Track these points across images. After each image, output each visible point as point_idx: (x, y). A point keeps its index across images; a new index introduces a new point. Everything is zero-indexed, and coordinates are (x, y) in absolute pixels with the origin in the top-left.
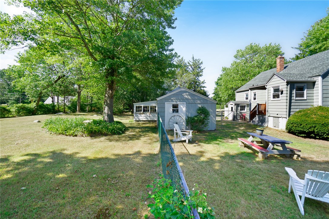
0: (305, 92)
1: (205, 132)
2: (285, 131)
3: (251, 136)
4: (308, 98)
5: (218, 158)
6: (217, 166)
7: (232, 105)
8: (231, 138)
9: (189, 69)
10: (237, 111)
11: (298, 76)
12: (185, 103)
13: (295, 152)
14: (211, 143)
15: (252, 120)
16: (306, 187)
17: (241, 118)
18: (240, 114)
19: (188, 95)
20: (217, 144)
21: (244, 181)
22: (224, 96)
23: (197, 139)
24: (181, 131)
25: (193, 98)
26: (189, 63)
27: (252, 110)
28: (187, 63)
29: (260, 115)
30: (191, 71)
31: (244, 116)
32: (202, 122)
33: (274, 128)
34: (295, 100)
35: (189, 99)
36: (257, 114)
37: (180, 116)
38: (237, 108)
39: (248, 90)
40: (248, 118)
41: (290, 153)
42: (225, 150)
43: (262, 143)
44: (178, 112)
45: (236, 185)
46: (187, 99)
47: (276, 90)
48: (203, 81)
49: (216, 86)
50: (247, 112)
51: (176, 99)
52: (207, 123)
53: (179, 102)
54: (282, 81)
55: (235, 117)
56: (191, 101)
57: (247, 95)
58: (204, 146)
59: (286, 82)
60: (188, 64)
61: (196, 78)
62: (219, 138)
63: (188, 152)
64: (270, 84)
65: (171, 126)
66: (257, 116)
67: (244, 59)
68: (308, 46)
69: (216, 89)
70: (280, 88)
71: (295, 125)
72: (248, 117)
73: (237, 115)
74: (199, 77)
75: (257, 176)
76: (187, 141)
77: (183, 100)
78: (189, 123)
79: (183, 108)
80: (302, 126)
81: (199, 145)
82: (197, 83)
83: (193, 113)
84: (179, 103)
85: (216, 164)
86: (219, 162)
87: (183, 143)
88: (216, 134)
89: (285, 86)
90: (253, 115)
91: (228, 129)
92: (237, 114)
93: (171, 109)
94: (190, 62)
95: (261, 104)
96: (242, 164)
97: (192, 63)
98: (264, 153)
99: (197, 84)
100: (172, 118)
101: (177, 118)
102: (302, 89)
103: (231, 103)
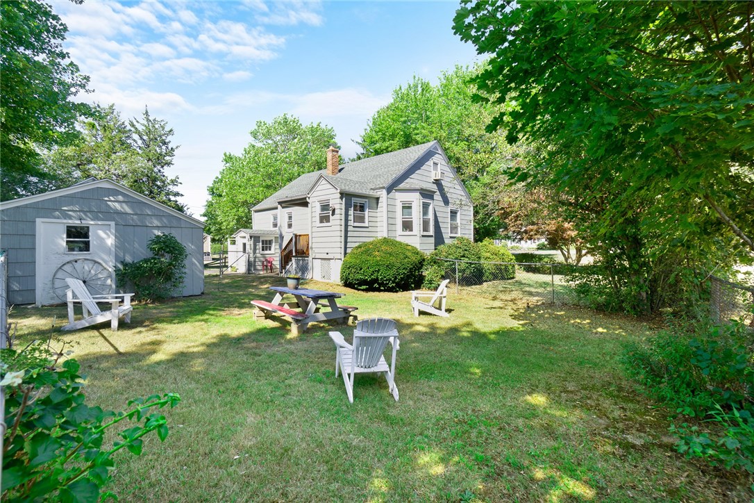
0: (366, 213)
1: (173, 299)
2: (340, 283)
3: (278, 294)
4: (371, 224)
5: (201, 349)
6: (198, 365)
7: (245, 237)
8: (239, 307)
9: (134, 140)
10: (254, 253)
11: (357, 185)
12: (113, 224)
13: (350, 312)
14: (187, 322)
15: (285, 269)
16: (355, 352)
17: (265, 267)
18: (262, 259)
19: (124, 202)
20: (203, 320)
21: (257, 379)
22: (227, 219)
23: (147, 317)
24: (94, 298)
25: (139, 212)
26: (133, 125)
27: (284, 247)
28: (127, 123)
29: (300, 257)
30: (140, 148)
31: (269, 262)
32: (167, 274)
33: (323, 280)
34: (354, 227)
35: (126, 214)
36: (294, 254)
37: (96, 262)
38: (255, 246)
39: (276, 208)
40: (278, 267)
41: (343, 315)
42: (223, 329)
43: (299, 307)
44: (88, 250)
45: (240, 391)
46: (117, 212)
47: (325, 207)
48: (174, 178)
49: (210, 198)
50: (275, 254)
51: (79, 211)
52: (180, 277)
53: (92, 220)
54: (334, 191)
55: (250, 265)
56: (133, 220)
57: (275, 218)
58: (166, 329)
59: (341, 193)
60: (129, 127)
61: (156, 170)
62: (210, 309)
63: (116, 349)
64: (315, 194)
65: (59, 292)
66: (293, 259)
67: (270, 142)
68: (373, 143)
69: (210, 205)
70: (330, 204)
71: (353, 271)
72: (277, 263)
73: (255, 261)
74: (162, 167)
75: (285, 365)
76: (115, 324)
77: (107, 214)
78: (126, 279)
79: (104, 237)
80: (363, 270)
81: (154, 329)
82: (158, 183)
83: (139, 252)
84: (92, 223)
85: (195, 362)
86: (202, 355)
87: (101, 330)
88: (204, 302)
89: (339, 201)
90: (286, 259)
91: (234, 290)
92: (255, 258)
93: (62, 241)
94: (135, 123)
95: (300, 236)
96: (258, 351)
97: (144, 128)
98: (300, 320)
99: (157, 185)
100: (65, 268)
101: (86, 268)
102: (362, 208)
103: (242, 234)
